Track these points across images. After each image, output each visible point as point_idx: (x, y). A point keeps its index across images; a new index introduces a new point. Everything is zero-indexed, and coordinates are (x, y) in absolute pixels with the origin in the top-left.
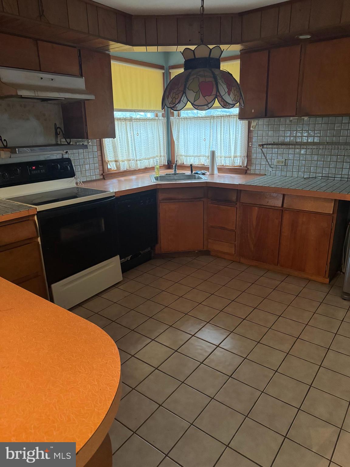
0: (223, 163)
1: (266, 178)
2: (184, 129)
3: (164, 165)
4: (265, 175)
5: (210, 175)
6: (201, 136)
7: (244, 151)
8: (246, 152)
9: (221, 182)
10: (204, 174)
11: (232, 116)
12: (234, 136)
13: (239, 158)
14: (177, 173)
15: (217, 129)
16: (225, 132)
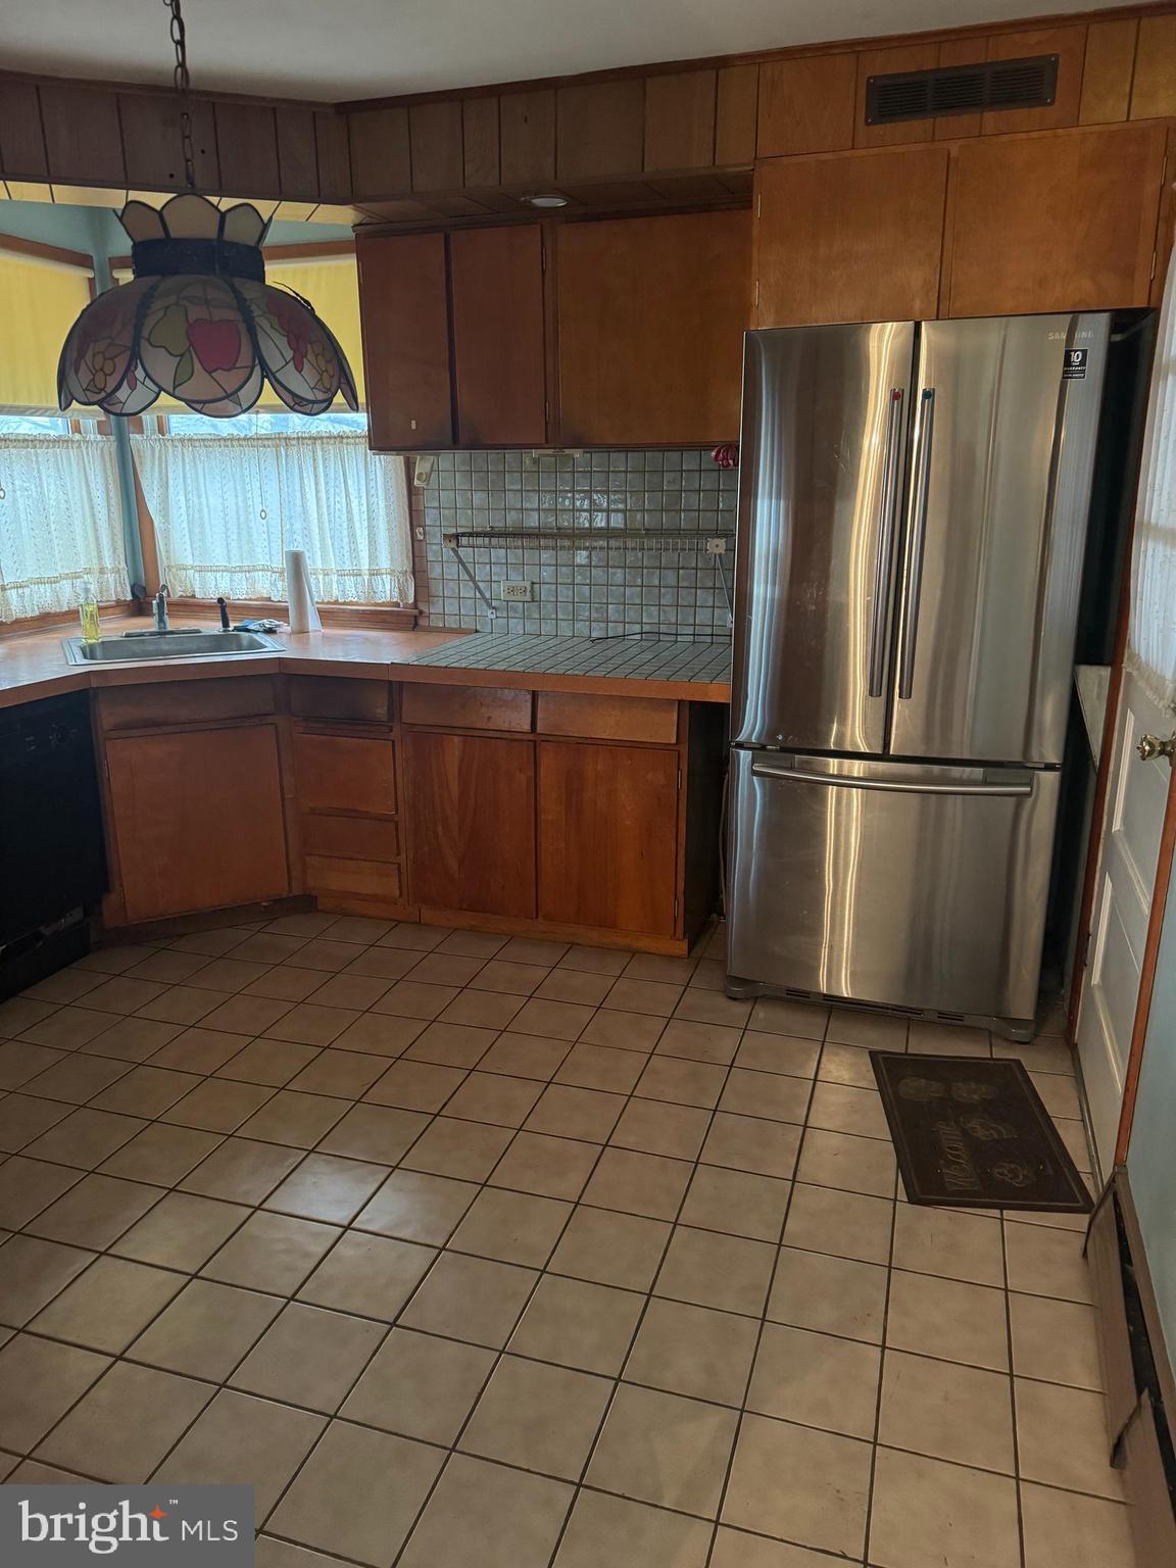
0: (336, 593)
1: (478, 642)
2: (184, 478)
3: (119, 604)
4: (477, 631)
5: (293, 633)
6: (250, 503)
7: (402, 554)
8: (407, 557)
9: (337, 656)
10: (270, 631)
11: (348, 437)
12: (365, 504)
13: (387, 579)
14: (169, 629)
15: (302, 478)
16: (332, 490)
